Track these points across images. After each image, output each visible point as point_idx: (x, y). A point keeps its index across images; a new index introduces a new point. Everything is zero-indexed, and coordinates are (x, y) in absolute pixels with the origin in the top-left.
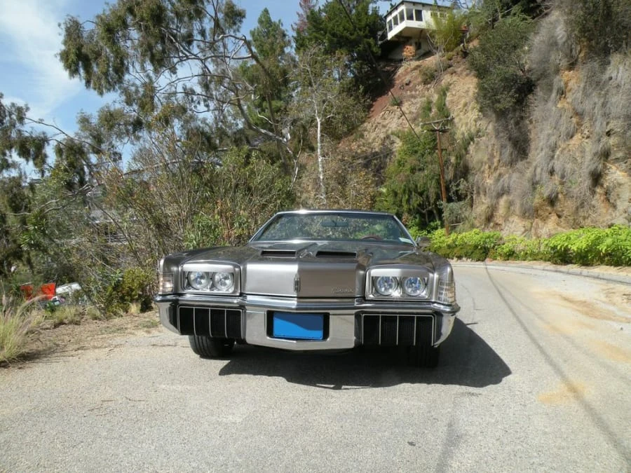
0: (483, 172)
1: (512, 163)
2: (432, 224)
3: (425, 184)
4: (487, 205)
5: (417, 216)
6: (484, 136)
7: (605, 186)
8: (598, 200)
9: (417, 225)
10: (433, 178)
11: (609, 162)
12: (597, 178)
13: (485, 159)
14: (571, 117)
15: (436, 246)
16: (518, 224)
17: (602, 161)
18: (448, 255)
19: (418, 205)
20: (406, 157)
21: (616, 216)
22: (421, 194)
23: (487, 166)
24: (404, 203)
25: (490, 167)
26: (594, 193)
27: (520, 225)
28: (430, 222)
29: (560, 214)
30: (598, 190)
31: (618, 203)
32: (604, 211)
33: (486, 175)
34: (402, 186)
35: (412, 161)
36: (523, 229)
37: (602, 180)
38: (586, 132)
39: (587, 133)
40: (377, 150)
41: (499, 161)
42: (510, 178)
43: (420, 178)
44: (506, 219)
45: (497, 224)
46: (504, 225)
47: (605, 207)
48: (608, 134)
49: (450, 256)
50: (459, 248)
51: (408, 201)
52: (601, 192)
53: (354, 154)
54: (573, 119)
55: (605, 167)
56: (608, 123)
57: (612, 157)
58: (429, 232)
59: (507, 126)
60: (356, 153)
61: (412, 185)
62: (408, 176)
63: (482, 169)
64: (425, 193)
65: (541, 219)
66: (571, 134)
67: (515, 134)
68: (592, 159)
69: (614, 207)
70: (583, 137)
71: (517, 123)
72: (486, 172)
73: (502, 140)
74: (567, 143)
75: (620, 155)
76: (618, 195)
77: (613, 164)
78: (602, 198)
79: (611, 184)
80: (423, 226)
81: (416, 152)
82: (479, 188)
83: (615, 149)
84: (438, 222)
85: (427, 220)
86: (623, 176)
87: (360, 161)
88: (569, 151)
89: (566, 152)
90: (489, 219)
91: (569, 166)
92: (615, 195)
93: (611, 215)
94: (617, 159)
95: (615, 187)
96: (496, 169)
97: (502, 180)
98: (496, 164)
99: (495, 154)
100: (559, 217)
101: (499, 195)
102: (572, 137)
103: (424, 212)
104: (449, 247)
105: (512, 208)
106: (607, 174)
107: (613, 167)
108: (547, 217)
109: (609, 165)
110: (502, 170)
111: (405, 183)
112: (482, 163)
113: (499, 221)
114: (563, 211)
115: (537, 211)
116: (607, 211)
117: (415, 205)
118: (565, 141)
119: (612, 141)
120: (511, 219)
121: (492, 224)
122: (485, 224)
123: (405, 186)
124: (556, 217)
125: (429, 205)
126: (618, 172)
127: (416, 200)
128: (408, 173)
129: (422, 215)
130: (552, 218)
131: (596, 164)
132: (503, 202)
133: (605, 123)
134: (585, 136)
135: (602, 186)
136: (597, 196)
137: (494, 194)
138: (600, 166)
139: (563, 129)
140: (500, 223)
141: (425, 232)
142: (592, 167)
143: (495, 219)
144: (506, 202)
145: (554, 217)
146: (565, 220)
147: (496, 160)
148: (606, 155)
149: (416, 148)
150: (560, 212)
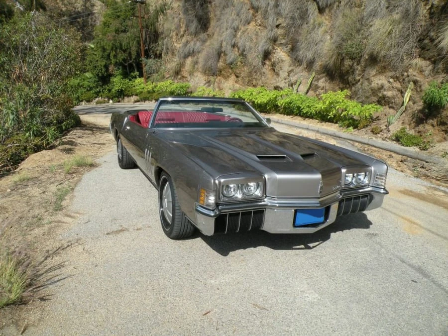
0: (172, 37)
1: (196, 34)
2: (132, 74)
3: (129, 43)
4: (176, 63)
5: (121, 67)
6: (169, 9)
7: (272, 60)
8: (266, 69)
9: (121, 74)
10: (134, 39)
11: (276, 45)
12: (267, 55)
13: (173, 28)
14: (249, 9)
15: (138, 91)
16: (201, 78)
17: (272, 44)
18: (148, 98)
19: (122, 59)
20: (111, 20)
21: (279, 80)
22: (125, 51)
23: (175, 33)
24: (112, 57)
25: (177, 35)
26: (264, 64)
27: (202, 79)
28: (130, 72)
29: (237, 75)
30: (267, 62)
31: (281, 72)
32: (270, 76)
33: (174, 40)
34: (111, 45)
35: (115, 24)
36: (204, 82)
37: (270, 56)
38: (259, 21)
39: (260, 23)
40: (79, 10)
41: (185, 31)
42: (195, 44)
43: (124, 38)
44: (191, 73)
45: (183, 77)
46: (189, 78)
47: (271, 74)
48: (277, 26)
49: (150, 99)
50: (156, 93)
51: (115, 56)
52: (269, 64)
53: (59, 11)
54: (250, 11)
55: (273, 48)
56: (277, 19)
57: (278, 42)
58: (130, 80)
59: (195, 6)
60: (61, 10)
61: (117, 44)
62: (115, 36)
63: (171, 35)
64: (128, 50)
65: (223, 77)
66: (249, 21)
67: (200, 13)
68: (266, 42)
69: (278, 75)
70: (257, 25)
71: (202, 5)
72: (174, 37)
73: (190, 16)
74: (246, 27)
75: (283, 41)
76: (281, 67)
77: (278, 47)
78: (269, 68)
79: (277, 60)
80: (125, 75)
81: (119, 17)
82: (168, 49)
83: (281, 37)
84: (137, 73)
85: (128, 71)
86: (285, 55)
87: (65, 18)
88: (248, 33)
89: (246, 34)
90: (177, 73)
91: (248, 44)
92: (279, 67)
93: (275, 79)
94: (281, 44)
95: (279, 62)
96: (182, 36)
97: (188, 45)
98: (182, 33)
99: (182, 25)
100: (237, 77)
101: (186, 57)
102: (249, 24)
103: (126, 64)
104: (149, 92)
105: (196, 66)
106: (274, 53)
107: (279, 49)
108: (228, 76)
109: (276, 47)
110: (189, 38)
111: (113, 42)
112: (171, 31)
113: (186, 74)
114: (240, 73)
115: (221, 72)
116: (273, 76)
117: (121, 60)
118: (244, 25)
119: (280, 31)
120: (195, 74)
121: (179, 77)
122: (174, 77)
123: (112, 44)
124: (234, 77)
125: (131, 60)
126: (282, 53)
127: (121, 56)
128: (114, 34)
129: (124, 67)
130: (232, 77)
131: (268, 46)
132: (189, 61)
133: (275, 19)
134: (258, 24)
135: (270, 60)
136: (266, 66)
137: (183, 55)
138: (271, 47)
139: (243, 17)
140: (186, 76)
141: (127, 80)
142: (266, 47)
143: (182, 73)
144: (192, 62)
145: (233, 77)
146: (241, 80)
147: (182, 30)
148: (274, 40)
149: (118, 14)
150: (238, 73)
